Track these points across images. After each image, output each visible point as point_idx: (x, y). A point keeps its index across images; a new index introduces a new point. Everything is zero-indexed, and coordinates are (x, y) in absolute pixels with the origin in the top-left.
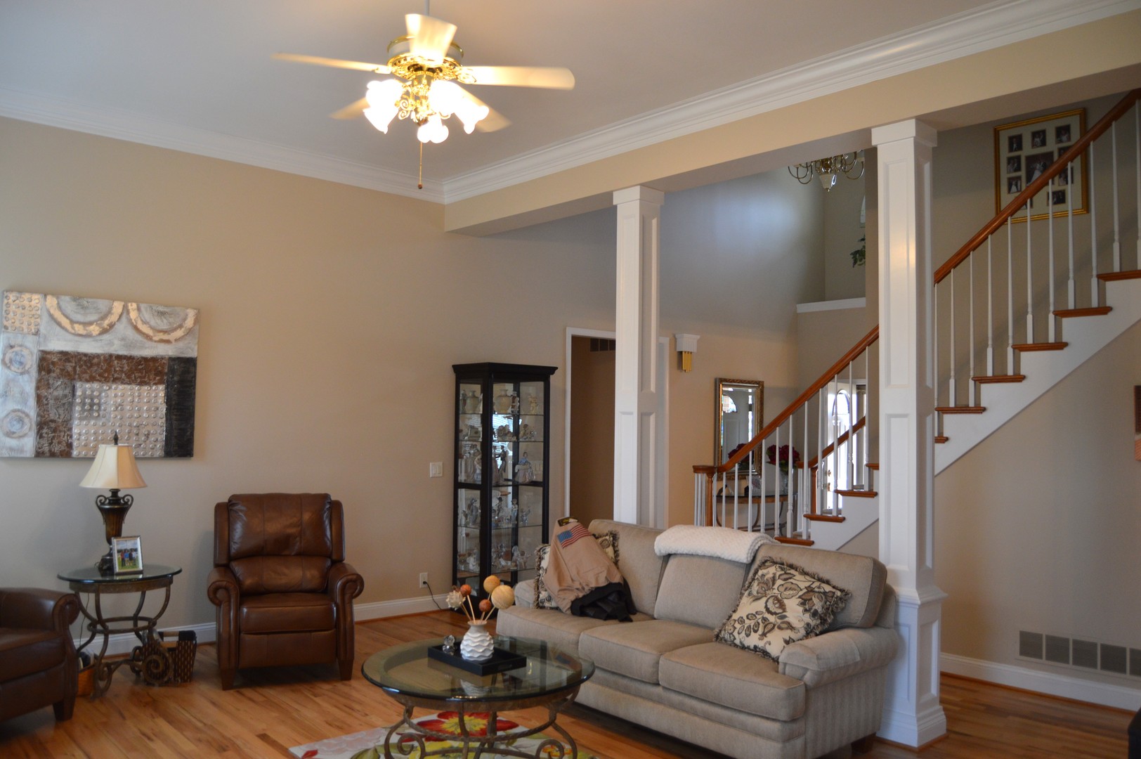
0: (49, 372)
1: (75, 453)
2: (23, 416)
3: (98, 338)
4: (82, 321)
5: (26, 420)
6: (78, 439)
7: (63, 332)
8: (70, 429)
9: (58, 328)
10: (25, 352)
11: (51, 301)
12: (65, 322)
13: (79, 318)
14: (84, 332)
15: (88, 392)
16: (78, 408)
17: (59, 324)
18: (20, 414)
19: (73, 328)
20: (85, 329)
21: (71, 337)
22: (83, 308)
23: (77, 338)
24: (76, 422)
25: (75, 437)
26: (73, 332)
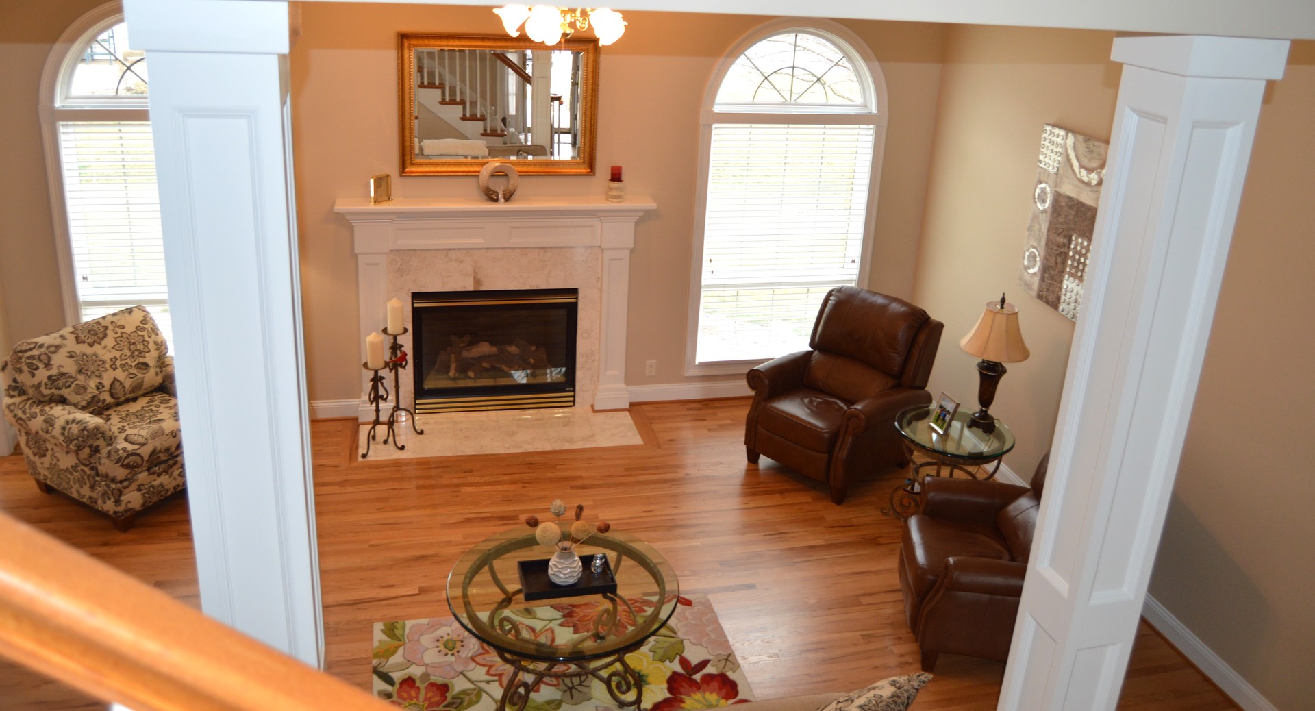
0: (1059, 215)
1: (1061, 308)
2: (1037, 253)
3: (1094, 189)
4: (1087, 166)
5: (1038, 259)
6: (1065, 295)
7: (1072, 176)
8: (1061, 282)
9: (1070, 171)
10: (1048, 189)
11: (1071, 138)
12: (1076, 164)
13: (1085, 162)
14: (1085, 179)
15: (1079, 248)
16: (1070, 262)
17: (1071, 166)
18: (1035, 250)
19: (1080, 172)
20: (1088, 177)
21: (1076, 182)
22: (1091, 152)
23: (1081, 185)
24: (1066, 276)
25: (1064, 291)
26: (1079, 177)
